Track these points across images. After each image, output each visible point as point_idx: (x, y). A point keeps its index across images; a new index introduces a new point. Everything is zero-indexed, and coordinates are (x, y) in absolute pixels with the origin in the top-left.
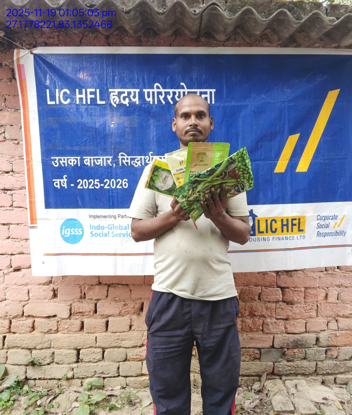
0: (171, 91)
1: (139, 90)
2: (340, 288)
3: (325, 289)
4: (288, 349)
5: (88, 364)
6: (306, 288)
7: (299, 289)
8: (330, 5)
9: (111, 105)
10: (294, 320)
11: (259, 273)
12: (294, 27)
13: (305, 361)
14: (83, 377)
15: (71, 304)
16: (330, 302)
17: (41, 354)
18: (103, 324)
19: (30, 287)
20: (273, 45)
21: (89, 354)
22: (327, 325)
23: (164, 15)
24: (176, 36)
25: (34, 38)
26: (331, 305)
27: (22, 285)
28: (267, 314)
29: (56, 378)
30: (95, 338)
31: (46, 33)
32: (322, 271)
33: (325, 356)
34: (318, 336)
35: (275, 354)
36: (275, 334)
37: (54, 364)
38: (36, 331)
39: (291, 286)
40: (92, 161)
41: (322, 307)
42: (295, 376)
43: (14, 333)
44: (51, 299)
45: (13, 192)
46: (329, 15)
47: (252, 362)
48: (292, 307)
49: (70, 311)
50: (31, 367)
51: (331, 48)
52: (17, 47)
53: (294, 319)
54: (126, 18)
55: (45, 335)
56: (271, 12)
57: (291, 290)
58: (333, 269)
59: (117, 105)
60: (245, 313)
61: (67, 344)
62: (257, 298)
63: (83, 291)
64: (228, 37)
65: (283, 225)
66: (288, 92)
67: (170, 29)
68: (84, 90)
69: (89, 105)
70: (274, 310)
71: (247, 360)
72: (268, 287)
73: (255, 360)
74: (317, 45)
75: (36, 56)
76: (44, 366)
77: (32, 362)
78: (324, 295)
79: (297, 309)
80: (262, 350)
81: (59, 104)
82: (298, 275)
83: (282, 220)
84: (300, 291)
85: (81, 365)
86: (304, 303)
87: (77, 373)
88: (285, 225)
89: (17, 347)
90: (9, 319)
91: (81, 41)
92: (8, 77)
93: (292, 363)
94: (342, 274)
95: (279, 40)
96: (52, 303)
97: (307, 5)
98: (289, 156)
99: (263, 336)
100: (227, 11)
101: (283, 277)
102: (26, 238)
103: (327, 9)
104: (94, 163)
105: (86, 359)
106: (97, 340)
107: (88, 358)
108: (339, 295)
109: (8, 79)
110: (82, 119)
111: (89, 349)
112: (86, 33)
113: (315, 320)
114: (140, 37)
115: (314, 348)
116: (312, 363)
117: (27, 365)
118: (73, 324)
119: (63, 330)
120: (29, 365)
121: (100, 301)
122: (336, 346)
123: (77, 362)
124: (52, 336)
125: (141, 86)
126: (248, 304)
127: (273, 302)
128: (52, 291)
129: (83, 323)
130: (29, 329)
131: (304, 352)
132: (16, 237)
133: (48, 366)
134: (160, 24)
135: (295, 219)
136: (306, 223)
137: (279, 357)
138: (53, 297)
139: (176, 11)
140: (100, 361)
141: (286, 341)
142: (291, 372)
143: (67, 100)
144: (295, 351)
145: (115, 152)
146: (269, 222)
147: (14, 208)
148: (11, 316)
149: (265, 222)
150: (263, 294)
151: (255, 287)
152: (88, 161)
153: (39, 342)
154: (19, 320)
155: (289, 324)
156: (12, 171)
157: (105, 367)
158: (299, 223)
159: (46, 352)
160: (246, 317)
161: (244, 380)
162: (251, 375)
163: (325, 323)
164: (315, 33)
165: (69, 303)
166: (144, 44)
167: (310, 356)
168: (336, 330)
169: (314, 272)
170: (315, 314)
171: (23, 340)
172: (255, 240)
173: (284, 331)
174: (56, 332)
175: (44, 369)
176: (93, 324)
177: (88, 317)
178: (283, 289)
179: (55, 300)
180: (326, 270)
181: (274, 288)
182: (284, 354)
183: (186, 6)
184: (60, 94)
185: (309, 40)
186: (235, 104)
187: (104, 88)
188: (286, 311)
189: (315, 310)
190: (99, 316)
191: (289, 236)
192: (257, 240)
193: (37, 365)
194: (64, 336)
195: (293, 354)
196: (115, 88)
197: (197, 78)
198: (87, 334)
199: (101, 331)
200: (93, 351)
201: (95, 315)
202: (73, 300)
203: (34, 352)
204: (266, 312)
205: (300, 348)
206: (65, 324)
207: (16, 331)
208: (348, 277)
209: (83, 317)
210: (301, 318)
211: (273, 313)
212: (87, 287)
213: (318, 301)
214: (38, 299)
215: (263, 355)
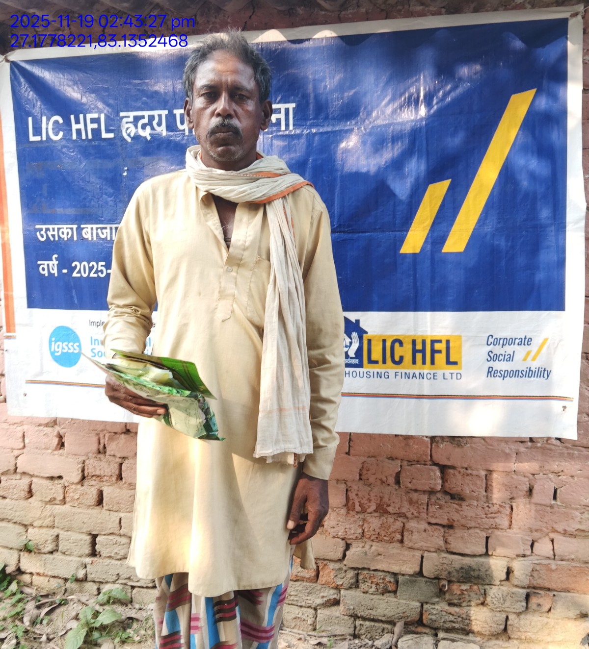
2: (560, 478)
3: (527, 477)
4: (450, 582)
5: (108, 561)
6: (490, 471)
7: (475, 473)
10: (464, 529)
13: (485, 609)
14: (101, 580)
15: (84, 461)
16: (538, 502)
17: (41, 535)
18: (130, 499)
19: (25, 427)
21: (110, 545)
22: (532, 546)
26: (539, 507)
27: (15, 423)
28: (411, 513)
29: (60, 576)
30: (118, 520)
32: (522, 442)
33: (524, 604)
34: (510, 566)
36: (423, 550)
37: (59, 553)
38: (34, 497)
39: (459, 464)
41: (520, 511)
42: (463, 634)
43: (3, 498)
44: (56, 449)
47: (381, 597)
48: (461, 505)
49: (82, 472)
50: (26, 554)
53: (463, 527)
55: (46, 506)
57: (460, 472)
58: (545, 439)
60: (369, 507)
61: (77, 524)
62: (392, 480)
63: (102, 441)
65: (415, 351)
70: (425, 507)
71: (370, 591)
72: (415, 463)
73: (388, 594)
76: (44, 555)
78: (526, 487)
79: (468, 511)
80: (401, 578)
82: (473, 445)
83: (414, 342)
84: (477, 475)
85: (99, 562)
86: (485, 500)
87: (91, 574)
88: (419, 351)
89: (7, 520)
93: (456, 609)
94: (565, 451)
96: (56, 456)
99: (403, 552)
101: (444, 445)
105: (104, 553)
106: (122, 524)
107: (108, 550)
108: (558, 492)
111: (111, 537)
113: (505, 534)
115: (502, 588)
116: (498, 614)
117: (21, 550)
118: (86, 494)
119: (72, 501)
121: (127, 461)
122: (549, 590)
123: (93, 555)
124: (59, 509)
126: (375, 490)
127: (424, 492)
128: (57, 436)
129: (101, 495)
130: (24, 494)
131: (483, 591)
133: (51, 556)
135: (440, 341)
137: (432, 595)
138: (59, 446)
141: (445, 566)
142: (454, 625)
144: (464, 587)
146: (388, 344)
149: (381, 343)
150: (403, 475)
151: (390, 461)
153: (38, 516)
154: (10, 478)
155: (454, 535)
158: (448, 348)
159: (47, 532)
160: (371, 513)
161: (365, 627)
162: (378, 619)
163: (526, 542)
165: (82, 459)
167: (493, 600)
168: (549, 558)
169: (507, 443)
170: (506, 523)
171: (14, 509)
172: (361, 376)
173: (444, 548)
174: (63, 503)
175: (43, 559)
176: (116, 497)
177: (109, 484)
178: (443, 468)
179: (61, 451)
180: (531, 442)
181: (425, 465)
182: (441, 590)
188: (448, 510)
189: (507, 515)
190: (126, 485)
191: (426, 372)
192: (365, 375)
193: (35, 552)
194: (73, 510)
195: (459, 592)
198: (108, 512)
199: (128, 510)
200: (115, 540)
201: (120, 483)
202: (87, 455)
203: (30, 530)
204: (409, 509)
205: (475, 584)
206: (75, 491)
207: (6, 495)
208: (578, 457)
209: (101, 484)
210: (477, 527)
211: (423, 512)
212: (107, 435)
213: (512, 498)
214: (37, 448)
215: (402, 586)
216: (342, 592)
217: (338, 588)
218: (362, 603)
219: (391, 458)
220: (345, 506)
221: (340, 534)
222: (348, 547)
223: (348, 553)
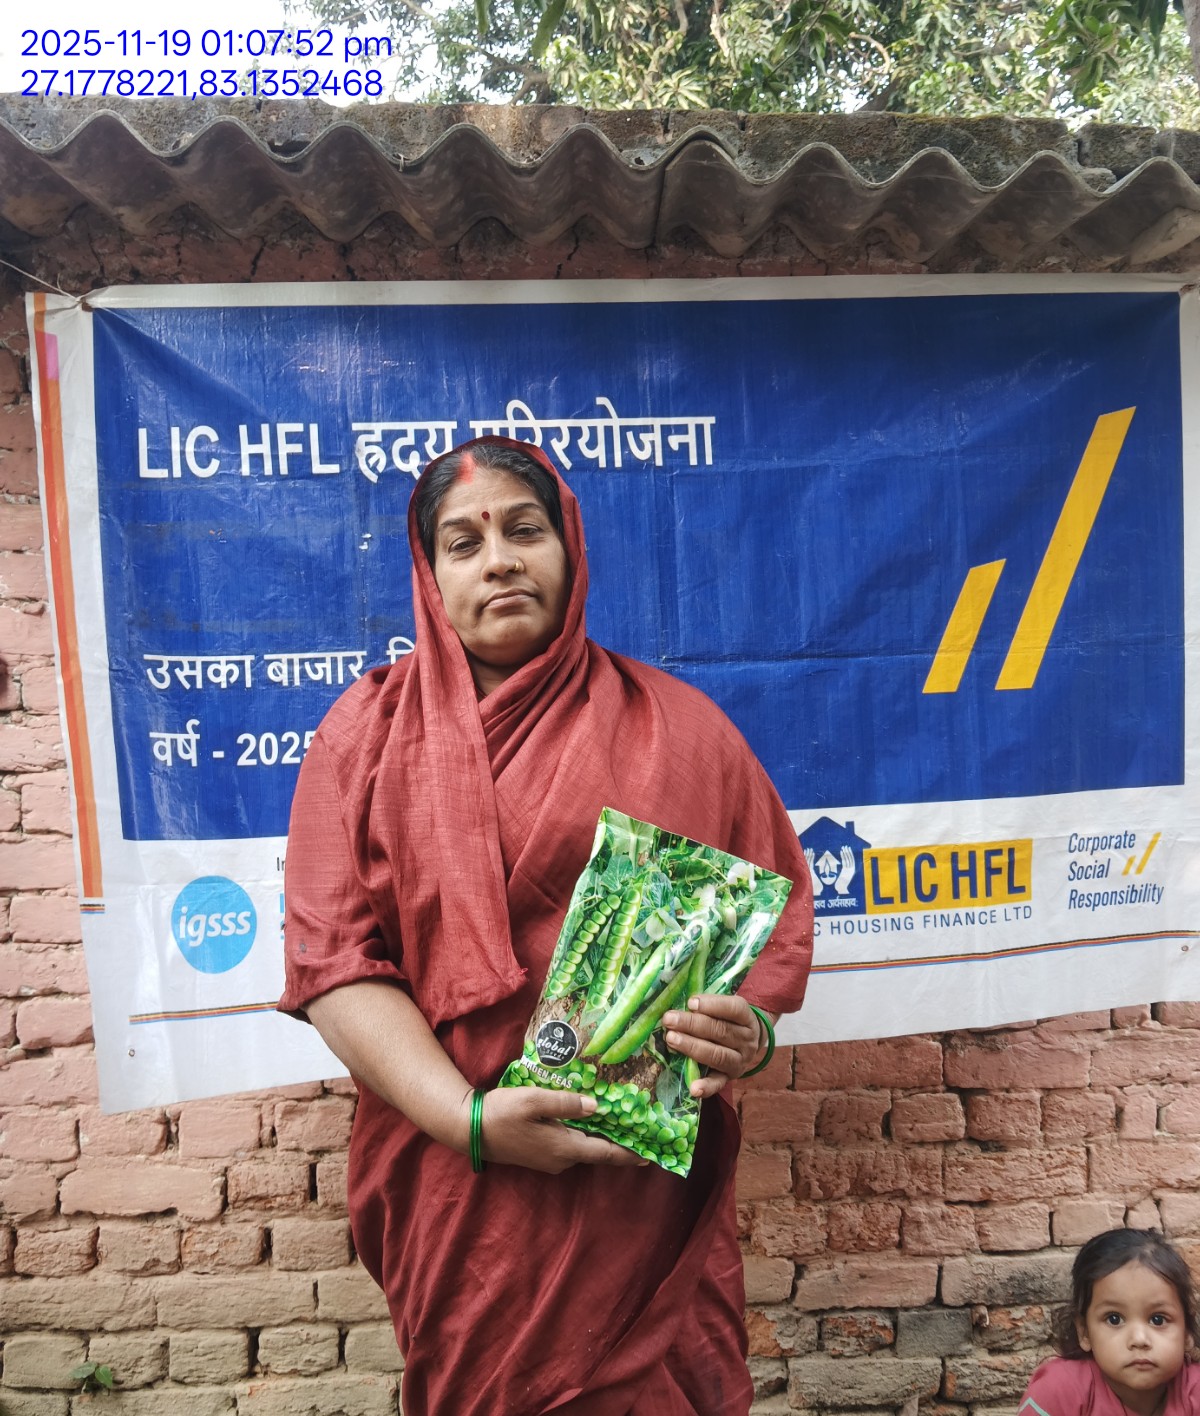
0: (564, 424)
1: (454, 425)
2: (1165, 1087)
3: (1112, 1093)
4: (990, 1308)
5: (288, 1382)
6: (1047, 1090)
7: (1022, 1096)
8: (1092, 130)
9: (359, 474)
10: (1010, 1204)
11: (881, 1042)
12: (973, 205)
15: (226, 1169)
16: (1134, 1136)
17: (123, 1349)
18: (339, 1238)
19: (80, 1111)
20: (904, 265)
21: (292, 1345)
22: (1125, 1219)
23: (537, 174)
24: (577, 241)
25: (97, 255)
26: (1135, 1146)
27: (55, 1103)
28: (914, 1187)
30: (311, 1288)
31: (136, 239)
32: (1099, 1030)
35: (948, 1328)
36: (943, 1256)
37: (168, 1383)
38: (103, 1266)
39: (995, 1085)
40: (297, 669)
41: (1104, 1157)
43: (27, 1276)
44: (157, 1151)
45: (22, 779)
46: (1088, 161)
47: (866, 1359)
48: (1002, 1160)
49: (221, 1193)
50: (86, 1399)
51: (1100, 270)
52: (36, 287)
53: (1011, 1200)
54: (408, 186)
55: (135, 1282)
56: (895, 155)
57: (996, 1098)
58: (1136, 1021)
59: (381, 476)
60: (837, 1186)
61: (213, 1312)
62: (877, 1129)
63: (267, 1122)
64: (752, 242)
65: (956, 874)
66: (960, 419)
67: (557, 219)
68: (265, 429)
69: (285, 478)
70: (940, 1173)
71: (847, 1351)
72: (917, 1090)
73: (879, 1353)
74: (1052, 260)
75: (103, 318)
76: (133, 1394)
77: (91, 1378)
78: (1111, 1113)
79: (1018, 1165)
80: (903, 1316)
81: (182, 479)
82: (1016, 1046)
83: (954, 857)
84: (1027, 1101)
85: (265, 1387)
86: (1041, 1144)
88: (964, 873)
89: (38, 1327)
90: (7, 1225)
91: (254, 263)
92: (6, 388)
93: (1005, 1359)
94: (1170, 1039)
95: (924, 247)
96: (159, 1166)
97: (1013, 130)
98: (972, 635)
99: (904, 1265)
100: (745, 154)
101: (968, 1053)
102: (66, 938)
103: (1080, 143)
104: (303, 673)
105: (280, 1364)
106: (320, 1296)
107: (288, 1358)
108: (1163, 1112)
109: (7, 393)
110: (262, 525)
111: (292, 1329)
112: (272, 238)
113: (1081, 1202)
114: (457, 246)
117: (71, 1392)
118: (235, 1240)
119: (199, 1261)
120: (80, 1388)
121: (327, 1157)
123: (250, 1374)
124: (163, 1284)
125: (460, 410)
126: (847, 1153)
127: (935, 1144)
128: (159, 1122)
129: (267, 1235)
130: (77, 1261)
131: (1048, 1316)
132: (33, 937)
133: (148, 1392)
134: (522, 204)
135: (998, 852)
136: (1034, 863)
137: (960, 1338)
138: (164, 1144)
139: (577, 161)
140: (331, 1369)
141: (983, 1279)
142: (1004, 1389)
143: (209, 462)
144: (1018, 1313)
145: (374, 634)
146: (910, 865)
147: (25, 836)
148: (14, 1217)
149: (897, 863)
150: (899, 1116)
151: (871, 1093)
152: (281, 668)
153: (116, 1306)
154: (42, 1228)
155: (993, 1218)
156: (21, 708)
157: (348, 1391)
158: (1011, 864)
159: (139, 1340)
160: (840, 1199)
162: (866, 1405)
163: (1116, 1213)
164: (1045, 223)
165: (219, 1165)
166: (468, 270)
169: (1072, 1033)
170: (1081, 1182)
171: (56, 1299)
172: (863, 929)
173: (977, 1246)
174: (175, 1269)
175: (130, 1402)
176: (304, 1239)
177: (285, 1213)
179: (169, 1154)
180: (1114, 1026)
181: (935, 1092)
182: (977, 1327)
183: (610, 145)
184: (183, 443)
185: (1026, 246)
186: (784, 464)
187: (334, 421)
188: (981, 1172)
189: (1082, 1167)
190: (325, 1211)
191: (977, 910)
192: (870, 926)
193: (109, 1390)
194: (202, 1281)
195: (1008, 1326)
196: (374, 418)
197: (651, 379)
198: (284, 1275)
199: (332, 1263)
200: (304, 1333)
201: (312, 1205)
202: (234, 1153)
203: (95, 1342)
204: (911, 1180)
205: (1035, 1304)
206: (206, 1238)
207: (34, 1269)
208: (1191, 1048)
209: (267, 1214)
210: (1033, 1198)
211: (936, 1183)
212: (281, 1106)
213: (1089, 1135)
214: (110, 1153)
215: (905, 1331)
216: (793, 1363)
217: (783, 1357)
218: (834, 1379)
219: (874, 1087)
220: (791, 1191)
221: (785, 1248)
222: (799, 1271)
223: (802, 1283)
